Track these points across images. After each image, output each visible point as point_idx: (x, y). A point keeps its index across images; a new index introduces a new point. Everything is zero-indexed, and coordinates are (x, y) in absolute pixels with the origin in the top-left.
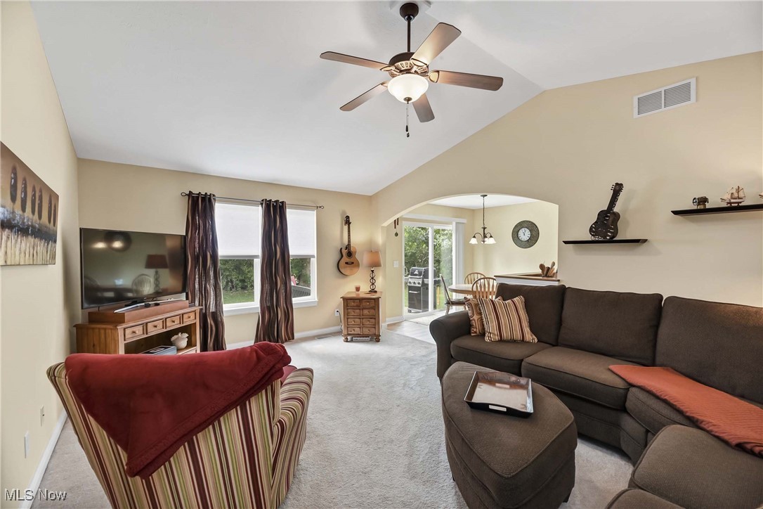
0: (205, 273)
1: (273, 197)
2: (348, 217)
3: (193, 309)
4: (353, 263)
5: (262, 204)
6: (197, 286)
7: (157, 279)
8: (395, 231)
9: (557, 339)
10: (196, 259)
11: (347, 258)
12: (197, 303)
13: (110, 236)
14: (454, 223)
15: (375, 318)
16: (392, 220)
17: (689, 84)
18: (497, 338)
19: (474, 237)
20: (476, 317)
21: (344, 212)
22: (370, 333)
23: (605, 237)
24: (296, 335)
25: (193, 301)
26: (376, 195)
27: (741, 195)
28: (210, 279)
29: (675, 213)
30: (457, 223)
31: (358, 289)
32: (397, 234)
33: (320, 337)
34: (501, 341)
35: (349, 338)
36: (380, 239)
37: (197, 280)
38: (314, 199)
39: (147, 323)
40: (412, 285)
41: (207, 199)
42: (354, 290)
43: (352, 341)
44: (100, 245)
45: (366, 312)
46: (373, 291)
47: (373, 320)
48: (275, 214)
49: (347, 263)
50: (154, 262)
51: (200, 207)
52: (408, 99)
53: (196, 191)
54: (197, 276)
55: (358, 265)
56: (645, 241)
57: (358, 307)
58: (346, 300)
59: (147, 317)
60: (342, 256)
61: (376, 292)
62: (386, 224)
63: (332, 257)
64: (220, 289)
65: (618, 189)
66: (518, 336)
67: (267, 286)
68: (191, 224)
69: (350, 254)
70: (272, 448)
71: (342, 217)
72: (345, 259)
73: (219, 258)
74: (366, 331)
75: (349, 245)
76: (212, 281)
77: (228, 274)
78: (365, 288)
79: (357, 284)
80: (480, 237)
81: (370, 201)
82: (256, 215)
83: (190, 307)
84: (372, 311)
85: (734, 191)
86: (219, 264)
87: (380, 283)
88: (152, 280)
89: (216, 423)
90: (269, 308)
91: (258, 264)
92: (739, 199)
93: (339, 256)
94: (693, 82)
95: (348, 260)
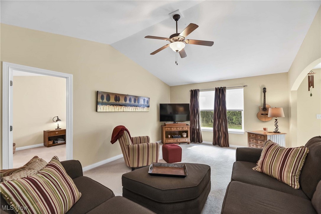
0: (194, 115)
2: (265, 89)
4: (267, 114)
5: (215, 90)
16: (295, 84)
21: (263, 86)
26: (289, 71)
31: (265, 129)
32: (311, 95)
38: (241, 83)
41: (196, 91)
46: (276, 132)
48: (220, 93)
52: (177, 51)
57: (255, 138)
58: (249, 133)
60: (260, 111)
69: (265, 109)
71: (261, 89)
75: (264, 104)
81: (287, 76)
84: (263, 142)
95: (263, 112)
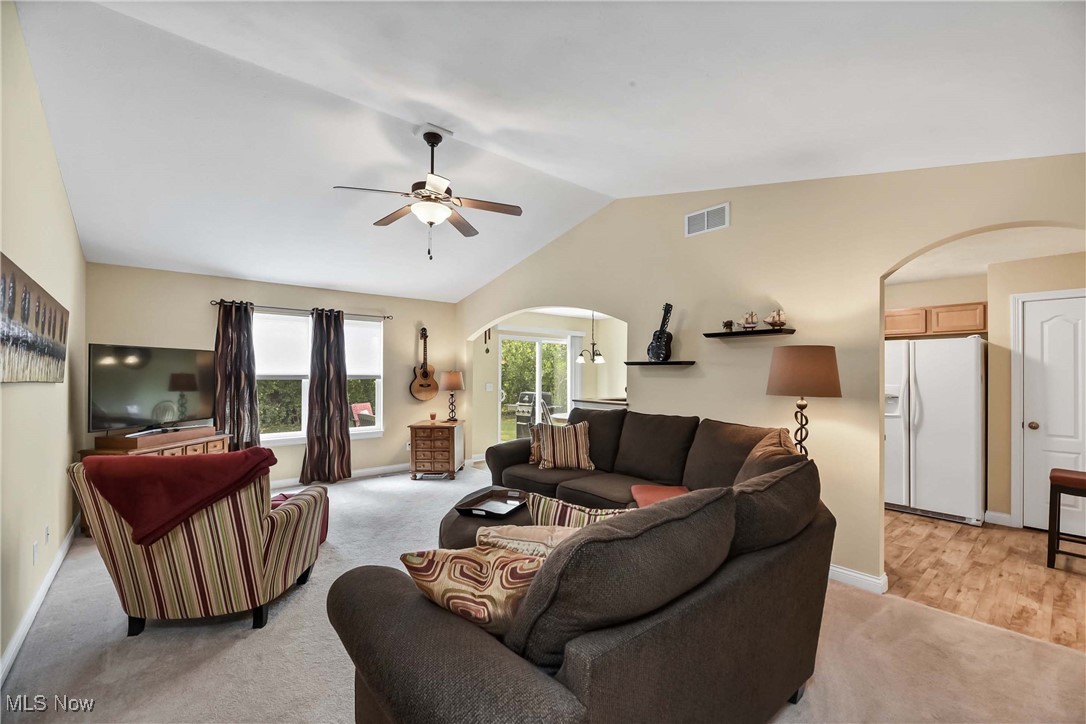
0: (238, 395)
1: (327, 304)
2: (424, 330)
3: (222, 436)
4: (429, 385)
5: (312, 314)
6: (228, 411)
7: (182, 405)
8: (485, 347)
9: (613, 466)
10: (227, 379)
11: (423, 379)
12: (227, 431)
13: (121, 351)
14: (569, 337)
15: (449, 450)
16: (481, 331)
17: (723, 209)
18: (551, 465)
19: (581, 355)
20: (535, 445)
21: (420, 323)
22: (443, 469)
23: (658, 358)
24: (354, 473)
25: (223, 428)
26: (461, 302)
27: (755, 320)
28: (244, 404)
29: (707, 335)
30: (572, 337)
31: (433, 417)
32: (487, 351)
33: (384, 475)
34: (555, 468)
35: (419, 475)
36: (465, 357)
37: (228, 403)
38: (378, 308)
39: (163, 451)
40: (521, 414)
41: (243, 309)
42: (429, 418)
43: (421, 479)
44: (108, 361)
45: (438, 444)
46: (453, 420)
47: (446, 453)
48: (328, 327)
49: (421, 385)
50: (179, 383)
51: (234, 318)
52: (431, 224)
53: (228, 299)
54: (228, 400)
55: (436, 388)
56: (693, 363)
57: (429, 438)
58: (415, 430)
59: (163, 444)
60: (416, 377)
61: (456, 420)
62: (472, 338)
63: (403, 380)
64: (256, 414)
65: (668, 309)
66: (573, 462)
67: (317, 413)
68: (222, 338)
69: (426, 374)
70: (263, 539)
71: (417, 330)
72: (420, 380)
73: (256, 378)
74: (438, 467)
75: (425, 363)
76: (247, 406)
77: (288, 400)
78: (442, 416)
79: (433, 412)
80: (588, 355)
81: (452, 310)
82: (305, 327)
83: (217, 434)
84: (446, 443)
85: (747, 316)
86: (256, 385)
87: (464, 410)
88: (175, 407)
89: (209, 508)
90: (318, 438)
91: (306, 385)
92: (753, 323)
93: (412, 377)
94: (727, 205)
95: (423, 382)
